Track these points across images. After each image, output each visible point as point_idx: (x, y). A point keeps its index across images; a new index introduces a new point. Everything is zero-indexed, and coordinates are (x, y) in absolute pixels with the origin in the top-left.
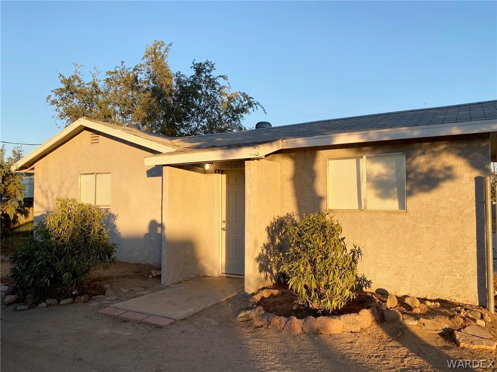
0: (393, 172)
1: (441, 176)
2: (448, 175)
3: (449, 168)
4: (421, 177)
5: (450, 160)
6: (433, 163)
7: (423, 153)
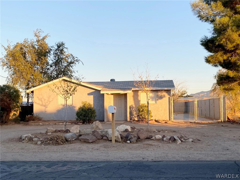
0: (154, 95)
1: (163, 96)
2: (164, 96)
3: (164, 95)
4: (160, 97)
5: (165, 93)
6: (162, 94)
7: (160, 92)
